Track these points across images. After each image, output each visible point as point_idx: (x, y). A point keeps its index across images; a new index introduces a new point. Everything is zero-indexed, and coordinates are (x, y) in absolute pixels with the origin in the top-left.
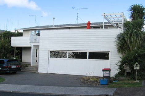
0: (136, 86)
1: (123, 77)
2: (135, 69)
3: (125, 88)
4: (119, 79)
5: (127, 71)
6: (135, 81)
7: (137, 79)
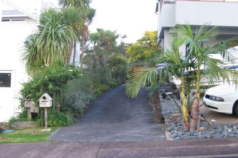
0: (35, 140)
1: (25, 123)
2: (41, 106)
3: (12, 144)
4: (18, 126)
5: (31, 111)
6: (43, 130)
7: (46, 126)
